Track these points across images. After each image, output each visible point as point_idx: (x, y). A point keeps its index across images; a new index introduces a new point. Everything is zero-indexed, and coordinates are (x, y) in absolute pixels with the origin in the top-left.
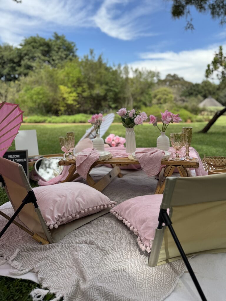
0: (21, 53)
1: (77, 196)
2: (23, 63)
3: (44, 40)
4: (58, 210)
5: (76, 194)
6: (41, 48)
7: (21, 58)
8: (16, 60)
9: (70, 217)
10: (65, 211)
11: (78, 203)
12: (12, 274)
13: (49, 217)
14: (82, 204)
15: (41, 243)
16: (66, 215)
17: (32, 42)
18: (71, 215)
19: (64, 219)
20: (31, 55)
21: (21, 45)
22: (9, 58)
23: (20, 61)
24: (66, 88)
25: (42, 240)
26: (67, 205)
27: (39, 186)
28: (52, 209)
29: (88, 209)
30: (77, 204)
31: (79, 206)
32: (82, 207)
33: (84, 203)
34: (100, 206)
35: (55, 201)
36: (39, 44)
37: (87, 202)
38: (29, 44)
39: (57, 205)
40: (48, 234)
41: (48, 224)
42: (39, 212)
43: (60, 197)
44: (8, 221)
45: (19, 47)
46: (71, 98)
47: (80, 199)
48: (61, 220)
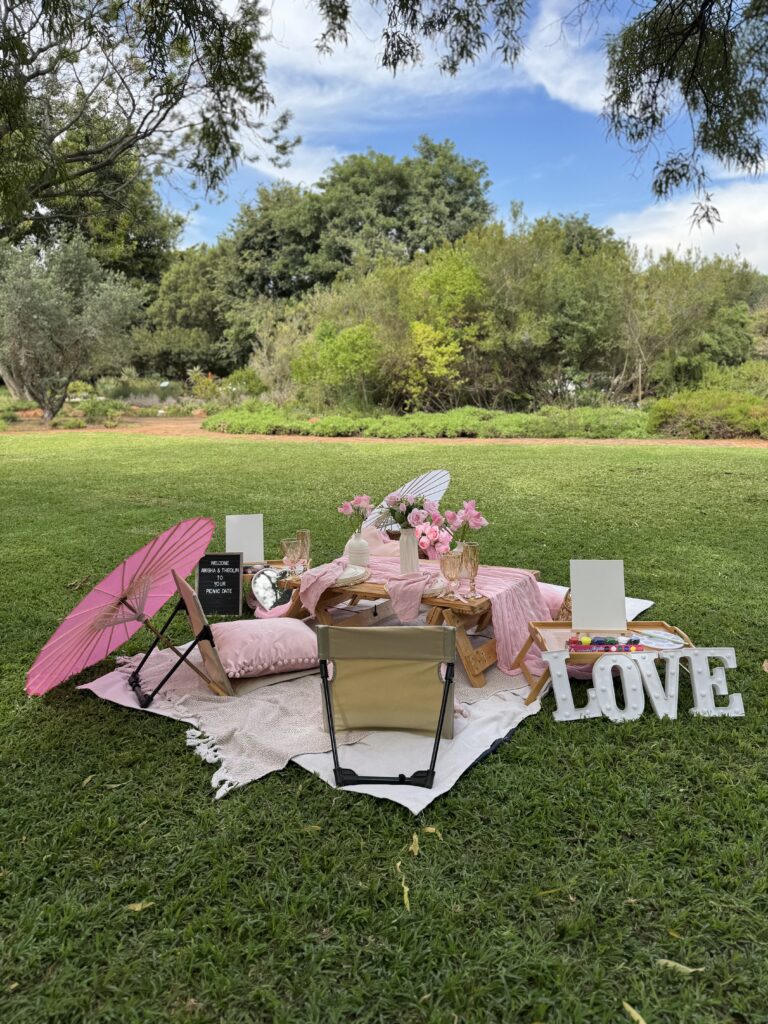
0: (320, 211)
1: (279, 640)
2: (324, 239)
3: (390, 161)
4: (245, 656)
5: (277, 636)
6: (379, 190)
7: (320, 223)
8: (305, 232)
9: (260, 667)
10: (254, 658)
11: (276, 649)
12: (175, 715)
13: (231, 662)
14: (282, 652)
15: (218, 694)
16: (254, 663)
17: (353, 174)
18: (262, 665)
19: (251, 668)
20: (348, 215)
21: (321, 186)
22: (286, 227)
23: (315, 236)
24: (430, 328)
25: (219, 691)
26: (259, 650)
27: (255, 618)
28: (238, 652)
29: (289, 660)
30: (273, 650)
31: (277, 654)
32: (280, 655)
33: (284, 650)
34: (310, 659)
35: (245, 643)
36: (373, 177)
37: (290, 651)
38: (345, 180)
39: (245, 648)
40: (228, 685)
41: (227, 670)
42: (216, 653)
43: (253, 638)
44: (179, 658)
45: (318, 191)
46: (442, 360)
47: (280, 645)
48: (246, 669)
